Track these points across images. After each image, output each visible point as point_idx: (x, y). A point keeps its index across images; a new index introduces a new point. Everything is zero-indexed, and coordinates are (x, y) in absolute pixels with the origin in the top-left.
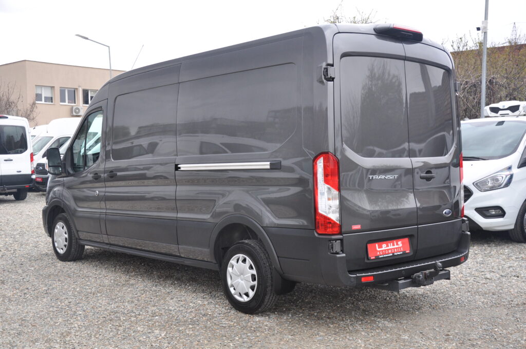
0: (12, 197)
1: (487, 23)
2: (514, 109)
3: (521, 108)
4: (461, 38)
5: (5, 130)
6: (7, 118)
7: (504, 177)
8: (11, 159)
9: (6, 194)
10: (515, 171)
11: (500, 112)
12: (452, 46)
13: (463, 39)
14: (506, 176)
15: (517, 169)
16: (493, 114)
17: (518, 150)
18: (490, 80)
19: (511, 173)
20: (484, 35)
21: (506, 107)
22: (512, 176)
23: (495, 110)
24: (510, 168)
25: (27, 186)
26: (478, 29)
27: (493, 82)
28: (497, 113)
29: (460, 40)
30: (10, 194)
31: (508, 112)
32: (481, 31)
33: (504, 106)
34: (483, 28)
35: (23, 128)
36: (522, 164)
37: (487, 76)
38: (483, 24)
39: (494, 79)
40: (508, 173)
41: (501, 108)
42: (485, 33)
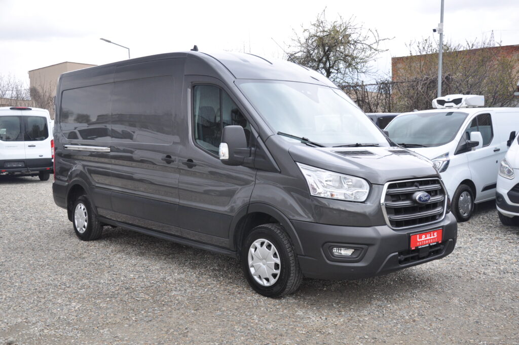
0: (37, 178)
1: (442, 25)
2: (457, 101)
3: (463, 101)
4: (426, 40)
5: (29, 120)
6: (31, 109)
7: (441, 162)
8: (35, 145)
9: (33, 175)
10: (452, 157)
11: (446, 104)
12: (418, 46)
13: (428, 41)
14: (443, 162)
15: (453, 155)
16: (440, 106)
17: (455, 139)
18: (447, 76)
19: (448, 159)
20: (440, 37)
21: (451, 100)
22: (448, 162)
23: (442, 103)
24: (447, 155)
25: (48, 168)
26: (435, 31)
27: (449, 79)
28: (443, 105)
29: (425, 41)
30: (36, 175)
31: (452, 104)
32: (437, 32)
33: (449, 99)
34: (438, 29)
35: (45, 119)
36: (458, 151)
37: (444, 72)
38: (439, 26)
39: (450, 75)
40: (445, 159)
41: (447, 100)
42: (441, 34)
